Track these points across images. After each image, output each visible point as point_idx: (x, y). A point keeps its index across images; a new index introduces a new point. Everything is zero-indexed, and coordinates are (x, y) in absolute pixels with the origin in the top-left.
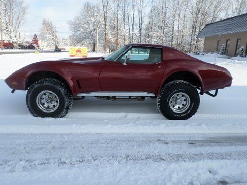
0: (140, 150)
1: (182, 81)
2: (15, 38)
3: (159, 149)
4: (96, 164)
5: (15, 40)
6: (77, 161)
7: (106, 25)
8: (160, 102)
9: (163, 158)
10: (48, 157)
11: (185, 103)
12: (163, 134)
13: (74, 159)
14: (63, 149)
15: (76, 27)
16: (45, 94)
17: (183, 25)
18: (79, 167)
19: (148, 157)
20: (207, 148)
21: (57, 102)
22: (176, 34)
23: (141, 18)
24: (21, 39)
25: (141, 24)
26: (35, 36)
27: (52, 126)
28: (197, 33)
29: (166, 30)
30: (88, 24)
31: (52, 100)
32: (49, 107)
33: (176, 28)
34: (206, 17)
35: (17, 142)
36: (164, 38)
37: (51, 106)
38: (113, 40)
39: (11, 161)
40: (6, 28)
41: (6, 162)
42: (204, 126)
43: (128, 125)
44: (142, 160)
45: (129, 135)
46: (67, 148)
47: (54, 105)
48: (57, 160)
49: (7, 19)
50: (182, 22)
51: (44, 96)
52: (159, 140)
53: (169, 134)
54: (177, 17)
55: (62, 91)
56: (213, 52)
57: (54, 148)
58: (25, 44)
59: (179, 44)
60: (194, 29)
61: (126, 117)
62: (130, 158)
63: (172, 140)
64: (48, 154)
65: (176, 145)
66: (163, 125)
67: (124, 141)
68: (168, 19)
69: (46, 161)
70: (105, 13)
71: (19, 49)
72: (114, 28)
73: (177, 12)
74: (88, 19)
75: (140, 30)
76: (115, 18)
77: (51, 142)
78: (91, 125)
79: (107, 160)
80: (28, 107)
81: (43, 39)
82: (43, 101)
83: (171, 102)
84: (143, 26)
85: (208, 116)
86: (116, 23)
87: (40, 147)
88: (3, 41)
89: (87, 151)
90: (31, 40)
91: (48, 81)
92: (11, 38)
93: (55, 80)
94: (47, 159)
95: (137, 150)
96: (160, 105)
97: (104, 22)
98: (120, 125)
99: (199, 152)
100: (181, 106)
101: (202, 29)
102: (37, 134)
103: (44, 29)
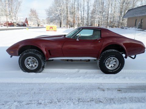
0: (87, 95)
1: (114, 50)
2: (15, 20)
3: (99, 94)
4: (60, 104)
5: (15, 21)
6: (48, 102)
7: (67, 11)
8: (100, 63)
9: (101, 100)
10: (31, 99)
11: (115, 63)
12: (101, 84)
13: (46, 101)
14: (40, 94)
15: (50, 13)
16: (30, 59)
17: (114, 10)
18: (49, 106)
19: (92, 100)
20: (129, 94)
21: (37, 63)
22: (110, 16)
23: (88, 7)
24: (18, 21)
25: (88, 10)
26: (26, 18)
27: (34, 79)
28: (123, 15)
29: (104, 13)
30: (57, 11)
31: (34, 62)
32: (32, 66)
33: (110, 12)
34: (128, 5)
35: (13, 89)
36: (103, 19)
37: (34, 66)
38: (72, 20)
39: (9, 101)
40: (10, 14)
41: (6, 102)
42: (127, 79)
43: (80, 78)
44: (88, 102)
45: (80, 84)
46: (42, 93)
47: (35, 65)
48: (36, 101)
49: (10, 9)
50: (114, 9)
51: (29, 60)
52: (99, 88)
53: (105, 84)
54: (110, 5)
55: (40, 57)
56: (132, 27)
57: (35, 93)
58: (20, 24)
59: (112, 22)
60: (121, 12)
61: (78, 72)
62: (81, 100)
63: (107, 88)
64: (31, 97)
65: (110, 92)
66: (101, 78)
67: (77, 89)
68: (105, 6)
69: (30, 102)
70: (67, 4)
71: (17, 26)
72: (72, 13)
73: (111, 2)
74: (57, 8)
75: (88, 14)
76: (73, 7)
77: (33, 89)
78: (57, 78)
79: (66, 101)
80: (20, 66)
81: (31, 20)
82: (29, 63)
83: (107, 63)
84: (89, 11)
85: (130, 71)
86: (73, 10)
87: (26, 92)
88: (8, 22)
89: (54, 96)
90: (24, 21)
91: (31, 51)
92: (12, 20)
93: (36, 50)
94: (30, 101)
95: (85, 95)
96: (99, 65)
97: (66, 10)
98: (75, 78)
99: (124, 97)
100: (113, 66)
101: (126, 12)
102: (25, 84)
103: (31, 15)
